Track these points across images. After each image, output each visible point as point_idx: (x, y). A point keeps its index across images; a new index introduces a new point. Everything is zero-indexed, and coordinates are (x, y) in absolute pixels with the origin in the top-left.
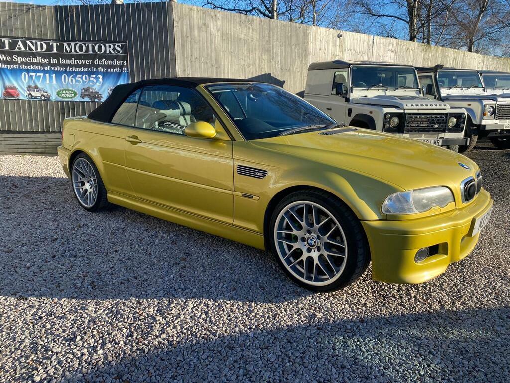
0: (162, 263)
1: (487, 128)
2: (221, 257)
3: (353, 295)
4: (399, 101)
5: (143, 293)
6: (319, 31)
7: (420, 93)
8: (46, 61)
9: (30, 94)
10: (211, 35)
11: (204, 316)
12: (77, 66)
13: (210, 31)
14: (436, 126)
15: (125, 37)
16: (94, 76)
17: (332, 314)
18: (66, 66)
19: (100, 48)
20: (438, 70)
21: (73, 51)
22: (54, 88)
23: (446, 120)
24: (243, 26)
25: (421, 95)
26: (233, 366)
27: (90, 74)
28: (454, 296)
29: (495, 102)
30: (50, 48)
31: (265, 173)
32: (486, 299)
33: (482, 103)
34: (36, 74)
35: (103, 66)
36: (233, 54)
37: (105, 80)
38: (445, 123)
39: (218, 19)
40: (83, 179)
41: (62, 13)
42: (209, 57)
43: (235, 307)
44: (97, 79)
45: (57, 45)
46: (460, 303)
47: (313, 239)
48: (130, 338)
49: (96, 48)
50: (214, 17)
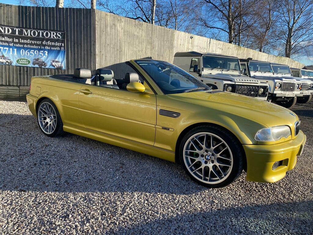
0: (108, 169)
1: (277, 96)
2: (144, 166)
3: (231, 190)
4: (232, 77)
5: (102, 187)
6: (180, 33)
7: (241, 74)
8: (11, 40)
10: (117, 31)
11: (146, 202)
12: (31, 44)
13: (117, 29)
14: (253, 93)
15: (64, 29)
16: (42, 51)
17: (223, 201)
18: (24, 44)
19: (47, 34)
20: (249, 61)
21: (29, 35)
22: (16, 58)
23: (258, 90)
24: (136, 27)
25: (242, 75)
26: (175, 232)
27: (39, 50)
28: (288, 191)
29: (281, 81)
30: (14, 32)
31: (178, 114)
32: (306, 192)
33: (274, 81)
34: (4, 48)
35: (49, 46)
36: (130, 44)
37: (49, 54)
38: (257, 91)
39: (122, 22)
40: (45, 116)
41: (23, 11)
42: (116, 45)
43: (164, 197)
44: (44, 53)
45: (19, 30)
46: (293, 195)
47: (209, 155)
48: (104, 216)
49: (45, 34)
50: (120, 21)
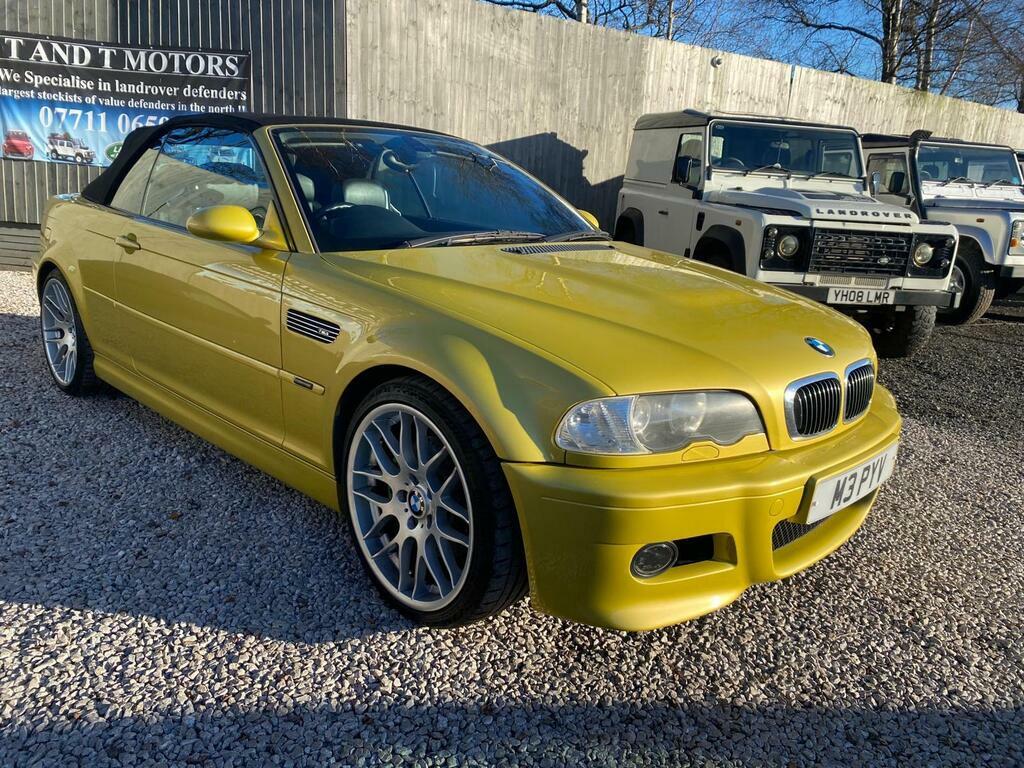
0: (123, 521)
1: (1016, 274)
3: (505, 640)
4: (805, 201)
7: (865, 189)
8: (89, 85)
9: (55, 151)
10: (426, 44)
12: (149, 98)
13: (426, 37)
14: (885, 260)
15: (246, 43)
17: (423, 685)
18: (126, 97)
19: (195, 64)
20: (920, 142)
21: (143, 68)
22: (104, 141)
23: (909, 249)
24: (498, 30)
25: (867, 194)
28: (758, 665)
30: (97, 59)
31: (334, 329)
33: (1008, 218)
34: (68, 112)
35: (201, 101)
36: (473, 89)
38: (906, 255)
39: (445, 12)
40: (61, 324)
42: (421, 92)
43: (203, 645)
45: (112, 53)
46: (763, 686)
47: (420, 495)
49: (188, 63)
50: (435, 9)
